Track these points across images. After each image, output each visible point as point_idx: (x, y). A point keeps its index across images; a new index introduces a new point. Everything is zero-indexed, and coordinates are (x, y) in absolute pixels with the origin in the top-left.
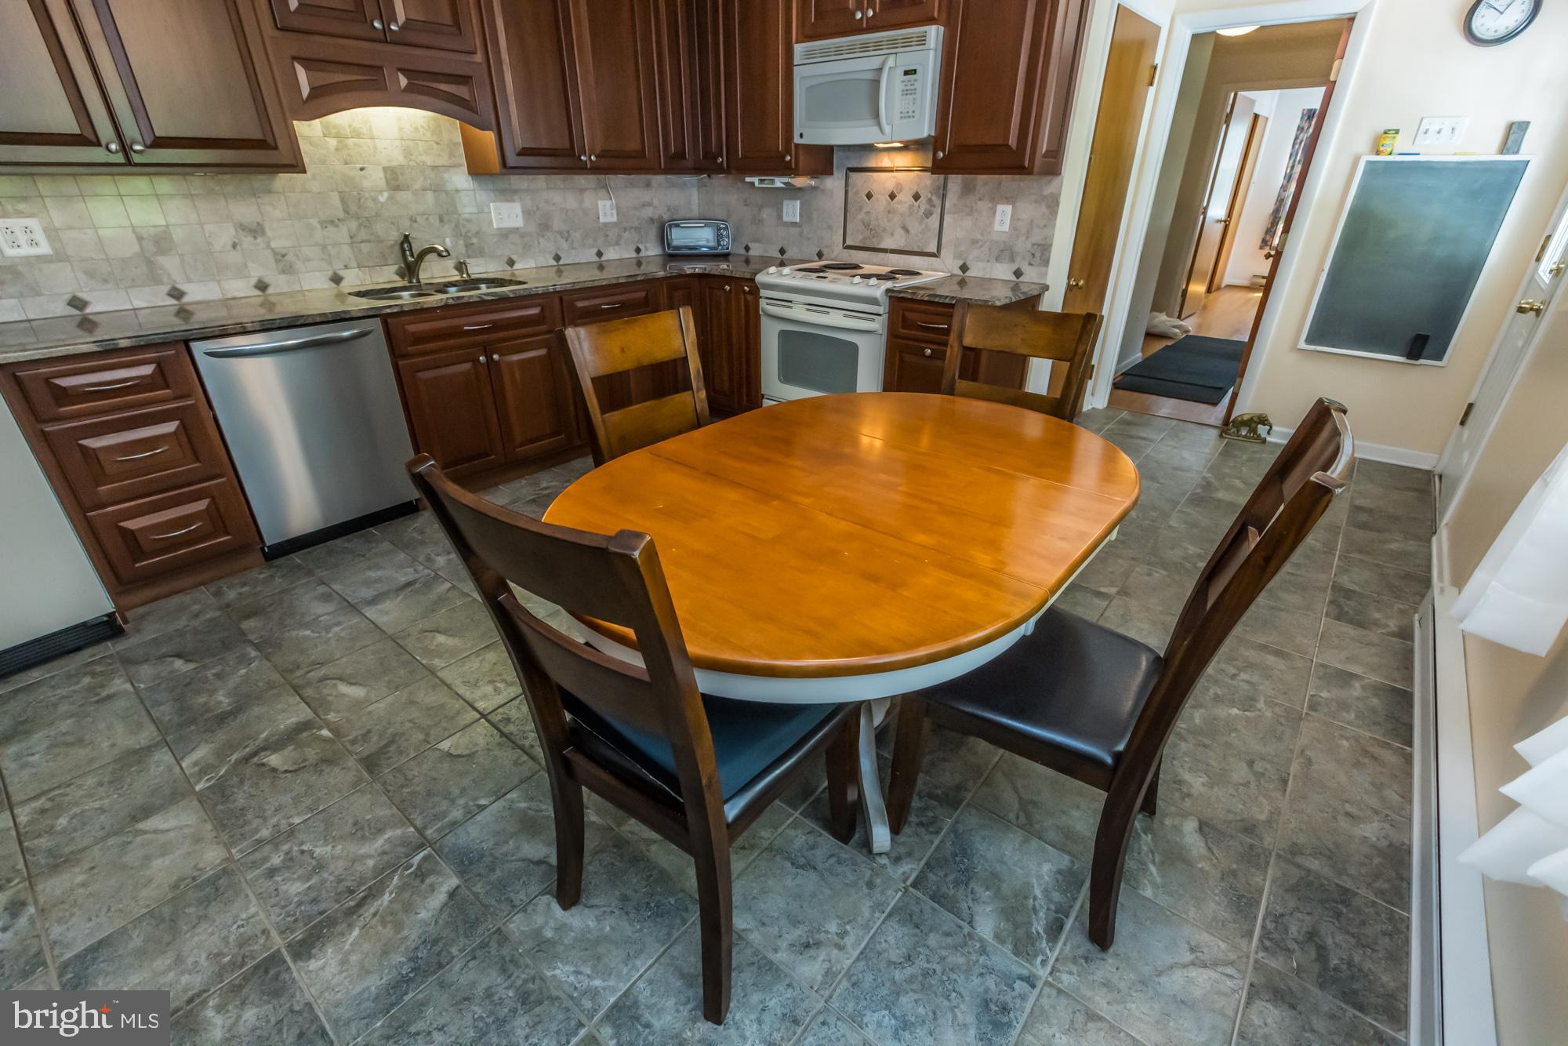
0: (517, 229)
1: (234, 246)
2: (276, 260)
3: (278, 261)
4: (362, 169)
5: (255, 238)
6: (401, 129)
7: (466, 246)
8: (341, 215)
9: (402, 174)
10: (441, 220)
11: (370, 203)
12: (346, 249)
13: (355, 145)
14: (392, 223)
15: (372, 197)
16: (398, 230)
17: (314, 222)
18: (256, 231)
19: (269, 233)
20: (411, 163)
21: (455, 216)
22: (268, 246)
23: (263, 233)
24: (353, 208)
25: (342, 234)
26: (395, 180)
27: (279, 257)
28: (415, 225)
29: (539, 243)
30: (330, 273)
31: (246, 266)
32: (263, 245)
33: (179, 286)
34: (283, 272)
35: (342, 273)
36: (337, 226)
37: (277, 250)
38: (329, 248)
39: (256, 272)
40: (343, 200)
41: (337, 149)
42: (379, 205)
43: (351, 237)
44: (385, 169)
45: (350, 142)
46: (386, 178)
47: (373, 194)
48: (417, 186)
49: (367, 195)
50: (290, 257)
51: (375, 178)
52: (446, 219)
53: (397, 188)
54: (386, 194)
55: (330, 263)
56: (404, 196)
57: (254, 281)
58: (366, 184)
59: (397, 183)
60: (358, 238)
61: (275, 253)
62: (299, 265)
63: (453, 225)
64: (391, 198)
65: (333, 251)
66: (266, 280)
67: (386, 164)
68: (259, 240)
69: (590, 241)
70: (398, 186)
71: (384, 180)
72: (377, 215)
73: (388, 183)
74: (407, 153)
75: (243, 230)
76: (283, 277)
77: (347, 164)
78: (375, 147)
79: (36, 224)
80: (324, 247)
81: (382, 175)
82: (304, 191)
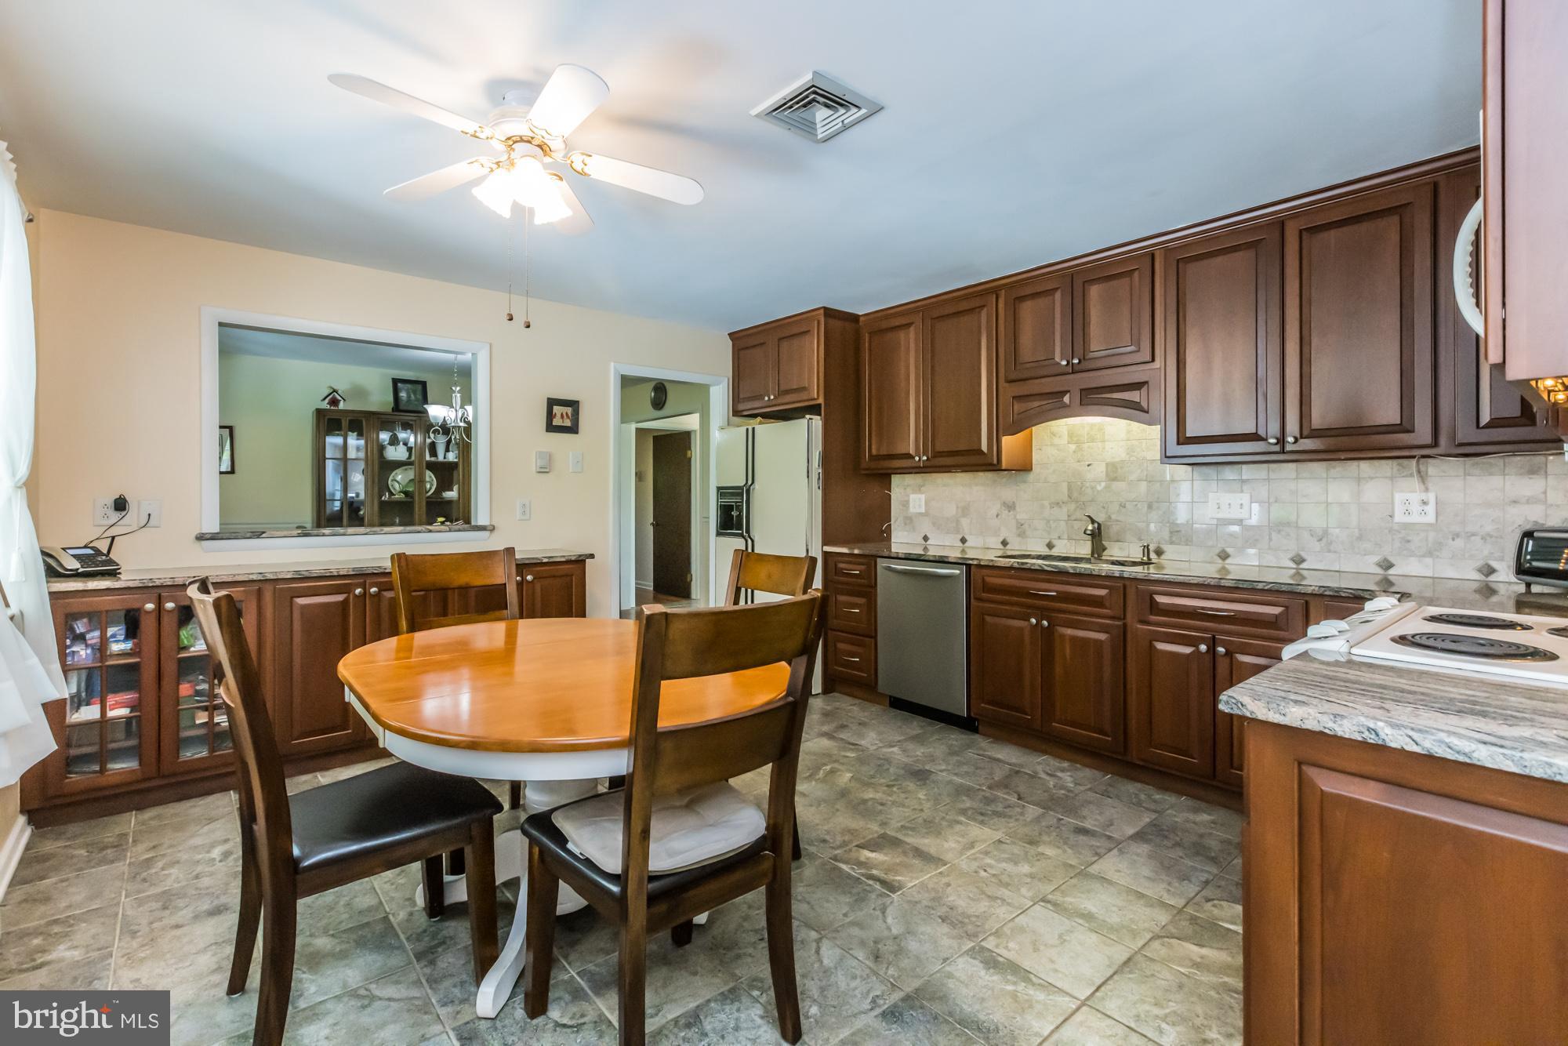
1: (997, 516)
3: (1018, 528)
4: (1089, 465)
5: (1009, 511)
7: (1171, 533)
8: (1066, 498)
9: (1121, 468)
10: (1150, 507)
11: (1089, 491)
12: (1063, 524)
13: (1089, 447)
14: (1104, 508)
16: (1107, 513)
17: (1046, 503)
18: (1010, 507)
19: (1018, 509)
20: (1132, 459)
21: (1166, 504)
22: (1015, 516)
23: (1014, 509)
24: (1075, 495)
25: (1062, 513)
26: (1114, 473)
27: (1019, 525)
28: (1123, 510)
29: (1270, 539)
30: (1048, 541)
31: (1000, 529)
32: (1012, 517)
33: (966, 535)
34: (1019, 535)
35: (1055, 542)
36: (1060, 507)
38: (1052, 522)
39: (1004, 534)
40: (1070, 489)
41: (1075, 452)
42: (1096, 492)
43: (1069, 516)
44: (1108, 464)
45: (1086, 445)
46: (1107, 471)
47: (1093, 484)
48: (1133, 477)
49: (1088, 485)
50: (1026, 526)
51: (1100, 470)
52: (1155, 505)
53: (1115, 479)
54: (1103, 484)
55: (1049, 533)
56: (1119, 486)
57: (1001, 539)
58: (1089, 476)
59: (1116, 475)
60: (1073, 518)
61: (1018, 522)
62: (1030, 532)
63: (1160, 512)
64: (1107, 487)
65: (1053, 525)
66: (1008, 540)
67: (1110, 460)
68: (1011, 513)
71: (1105, 473)
72: (1092, 501)
73: (1107, 475)
74: (1130, 451)
75: (1005, 506)
76: (1018, 539)
77: (1079, 462)
78: (1104, 448)
79: (923, 497)
80: (1048, 521)
81: (1104, 470)
82: (1046, 481)
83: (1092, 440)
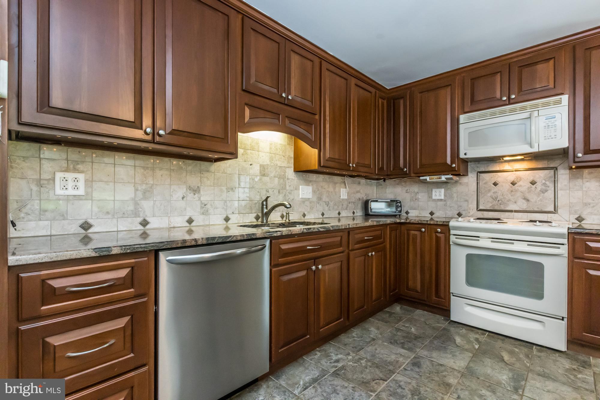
0: (309, 199)
1: (183, 198)
2: (201, 207)
3: (202, 208)
4: (251, 165)
5: (195, 194)
6: (271, 148)
8: (237, 186)
9: (267, 168)
10: (279, 192)
12: (235, 203)
13: (251, 153)
14: (258, 192)
15: (252, 178)
16: (263, 194)
17: (224, 188)
18: (196, 190)
19: (202, 192)
20: (272, 164)
21: (285, 191)
22: (200, 199)
23: (199, 192)
25: (235, 195)
26: (264, 171)
27: (203, 206)
29: (317, 207)
30: (225, 216)
31: (185, 209)
32: (198, 199)
33: (147, 219)
34: (203, 214)
35: (230, 216)
36: (234, 191)
37: (203, 202)
38: (228, 202)
39: (189, 213)
41: (243, 154)
42: (255, 183)
44: (261, 166)
45: (249, 152)
46: (260, 170)
47: (253, 177)
48: (272, 175)
50: (208, 206)
51: (256, 169)
53: (264, 175)
54: (258, 178)
55: (226, 210)
56: (266, 179)
57: (187, 218)
58: (251, 172)
59: (264, 173)
61: (202, 203)
62: (211, 211)
63: (284, 195)
64: (260, 179)
65: (229, 204)
66: (193, 218)
67: (261, 163)
68: (197, 195)
69: (336, 207)
70: (264, 174)
71: (259, 170)
73: (260, 173)
75: (190, 190)
76: (202, 217)
77: (245, 161)
78: (259, 155)
79: (81, 177)
80: (226, 201)
81: (259, 169)
82: (224, 172)
83: (253, 149)
